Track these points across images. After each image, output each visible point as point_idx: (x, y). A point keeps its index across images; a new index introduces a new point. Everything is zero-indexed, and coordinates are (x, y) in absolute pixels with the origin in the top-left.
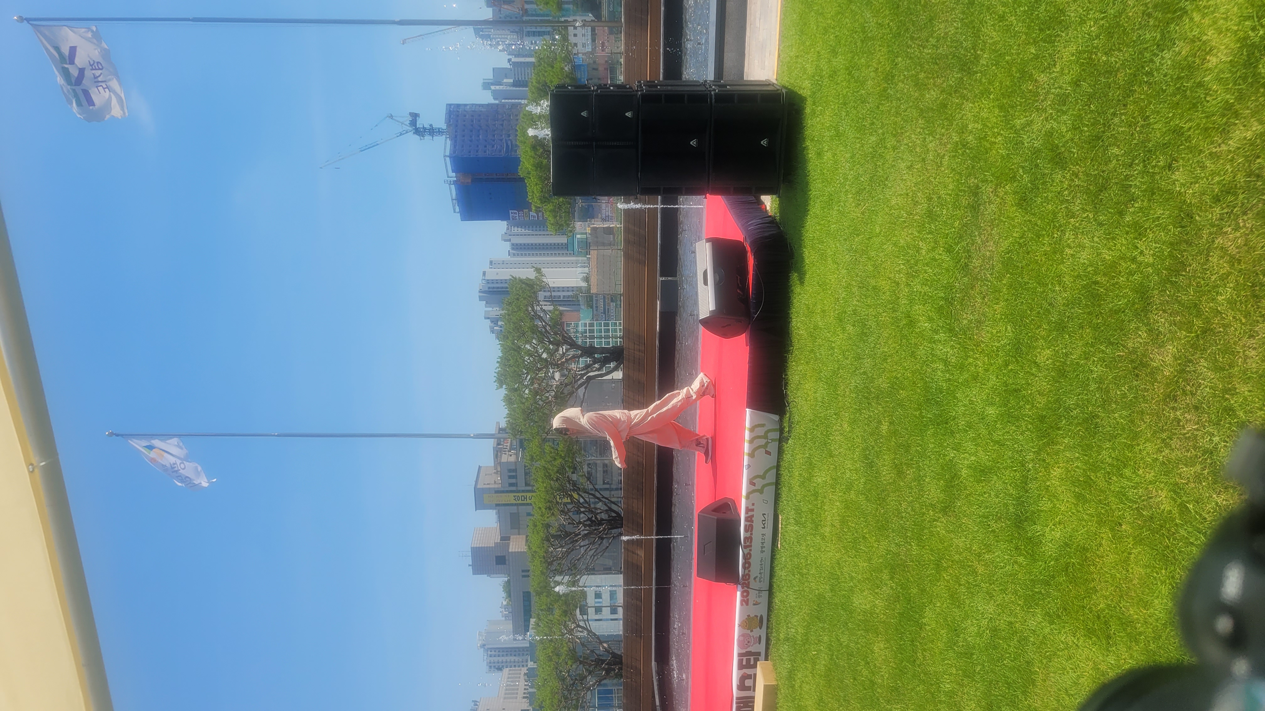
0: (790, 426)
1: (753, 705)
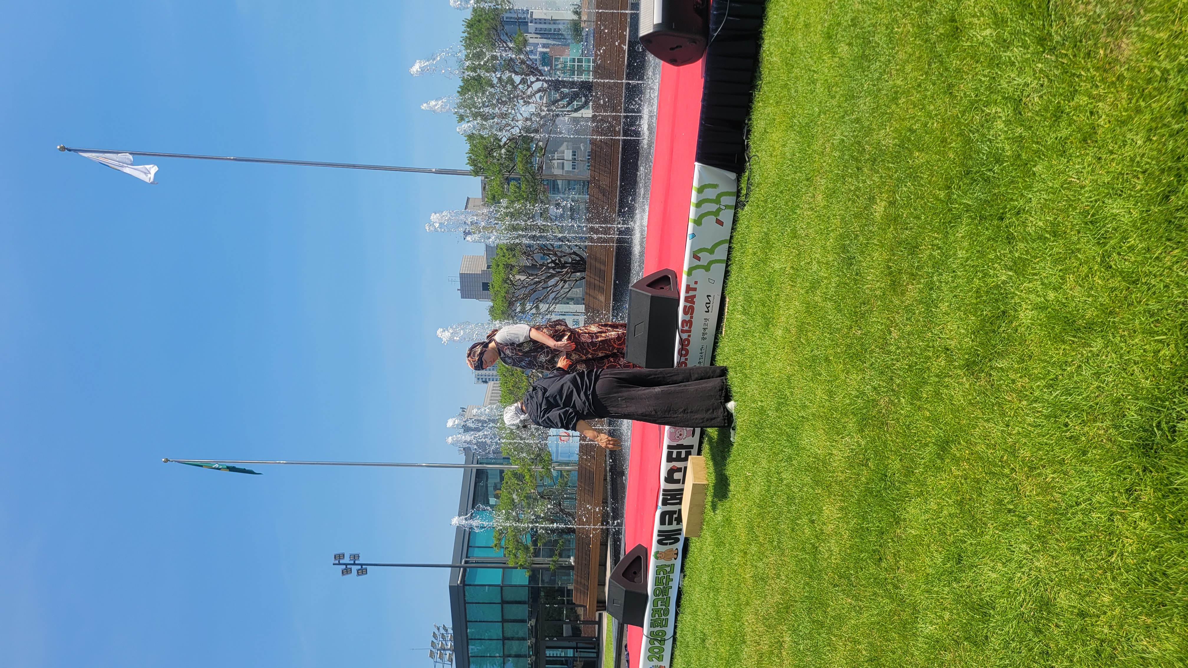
0: (748, 188)
1: (681, 499)
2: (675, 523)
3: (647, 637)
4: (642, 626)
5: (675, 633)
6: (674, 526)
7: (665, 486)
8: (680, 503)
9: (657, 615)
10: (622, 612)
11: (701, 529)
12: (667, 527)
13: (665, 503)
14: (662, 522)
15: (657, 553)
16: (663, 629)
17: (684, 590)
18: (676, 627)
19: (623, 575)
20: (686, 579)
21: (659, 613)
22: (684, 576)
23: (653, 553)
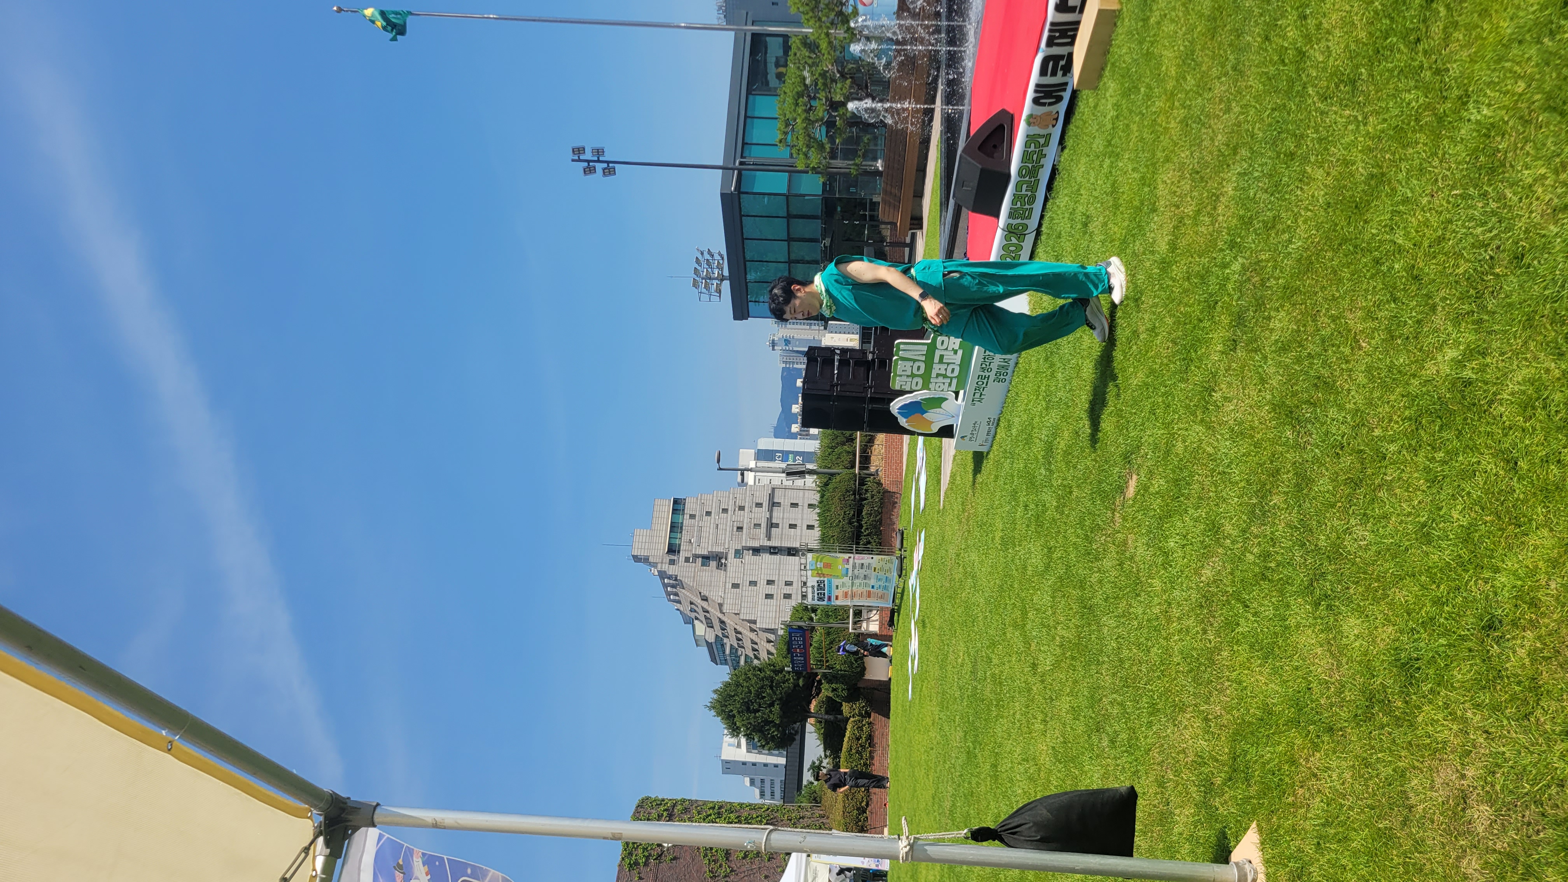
1: (1073, 38)
2: (1060, 73)
3: (1003, 230)
4: (997, 215)
5: (1040, 225)
6: (1059, 79)
7: (1054, 17)
8: (1072, 43)
9: (1019, 203)
10: (973, 198)
11: (1100, 77)
12: (1049, 80)
13: (1050, 43)
14: (1043, 72)
15: (1030, 116)
16: (1025, 221)
17: (1060, 168)
18: (1042, 217)
19: (979, 148)
20: (1066, 151)
21: (1022, 200)
22: (1063, 149)
23: (1024, 117)
